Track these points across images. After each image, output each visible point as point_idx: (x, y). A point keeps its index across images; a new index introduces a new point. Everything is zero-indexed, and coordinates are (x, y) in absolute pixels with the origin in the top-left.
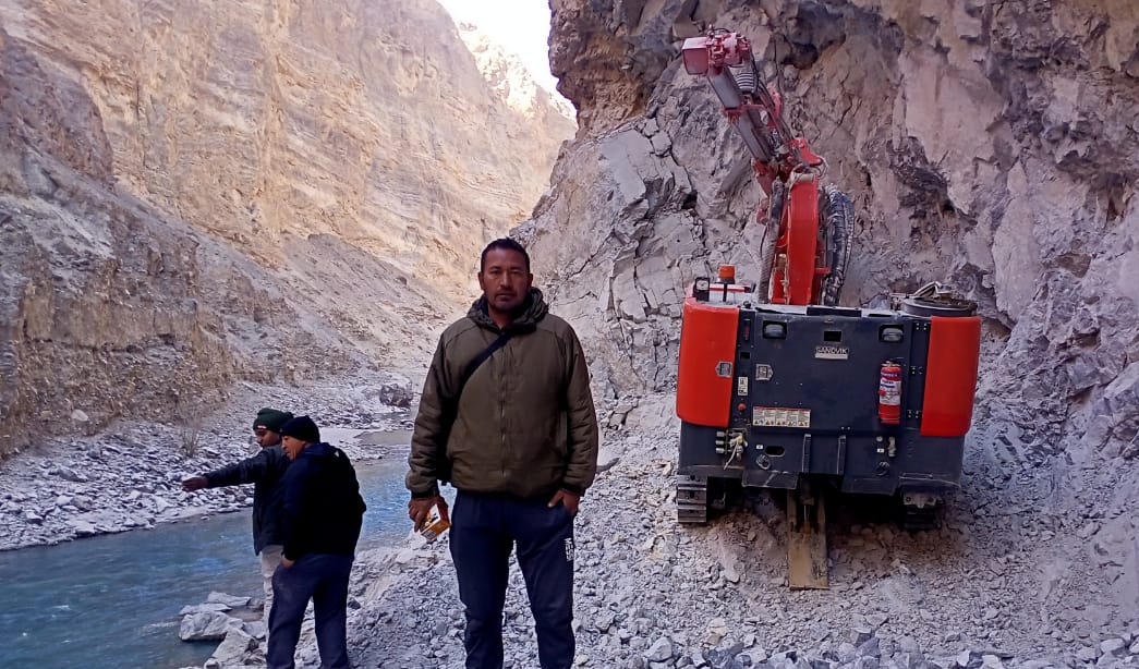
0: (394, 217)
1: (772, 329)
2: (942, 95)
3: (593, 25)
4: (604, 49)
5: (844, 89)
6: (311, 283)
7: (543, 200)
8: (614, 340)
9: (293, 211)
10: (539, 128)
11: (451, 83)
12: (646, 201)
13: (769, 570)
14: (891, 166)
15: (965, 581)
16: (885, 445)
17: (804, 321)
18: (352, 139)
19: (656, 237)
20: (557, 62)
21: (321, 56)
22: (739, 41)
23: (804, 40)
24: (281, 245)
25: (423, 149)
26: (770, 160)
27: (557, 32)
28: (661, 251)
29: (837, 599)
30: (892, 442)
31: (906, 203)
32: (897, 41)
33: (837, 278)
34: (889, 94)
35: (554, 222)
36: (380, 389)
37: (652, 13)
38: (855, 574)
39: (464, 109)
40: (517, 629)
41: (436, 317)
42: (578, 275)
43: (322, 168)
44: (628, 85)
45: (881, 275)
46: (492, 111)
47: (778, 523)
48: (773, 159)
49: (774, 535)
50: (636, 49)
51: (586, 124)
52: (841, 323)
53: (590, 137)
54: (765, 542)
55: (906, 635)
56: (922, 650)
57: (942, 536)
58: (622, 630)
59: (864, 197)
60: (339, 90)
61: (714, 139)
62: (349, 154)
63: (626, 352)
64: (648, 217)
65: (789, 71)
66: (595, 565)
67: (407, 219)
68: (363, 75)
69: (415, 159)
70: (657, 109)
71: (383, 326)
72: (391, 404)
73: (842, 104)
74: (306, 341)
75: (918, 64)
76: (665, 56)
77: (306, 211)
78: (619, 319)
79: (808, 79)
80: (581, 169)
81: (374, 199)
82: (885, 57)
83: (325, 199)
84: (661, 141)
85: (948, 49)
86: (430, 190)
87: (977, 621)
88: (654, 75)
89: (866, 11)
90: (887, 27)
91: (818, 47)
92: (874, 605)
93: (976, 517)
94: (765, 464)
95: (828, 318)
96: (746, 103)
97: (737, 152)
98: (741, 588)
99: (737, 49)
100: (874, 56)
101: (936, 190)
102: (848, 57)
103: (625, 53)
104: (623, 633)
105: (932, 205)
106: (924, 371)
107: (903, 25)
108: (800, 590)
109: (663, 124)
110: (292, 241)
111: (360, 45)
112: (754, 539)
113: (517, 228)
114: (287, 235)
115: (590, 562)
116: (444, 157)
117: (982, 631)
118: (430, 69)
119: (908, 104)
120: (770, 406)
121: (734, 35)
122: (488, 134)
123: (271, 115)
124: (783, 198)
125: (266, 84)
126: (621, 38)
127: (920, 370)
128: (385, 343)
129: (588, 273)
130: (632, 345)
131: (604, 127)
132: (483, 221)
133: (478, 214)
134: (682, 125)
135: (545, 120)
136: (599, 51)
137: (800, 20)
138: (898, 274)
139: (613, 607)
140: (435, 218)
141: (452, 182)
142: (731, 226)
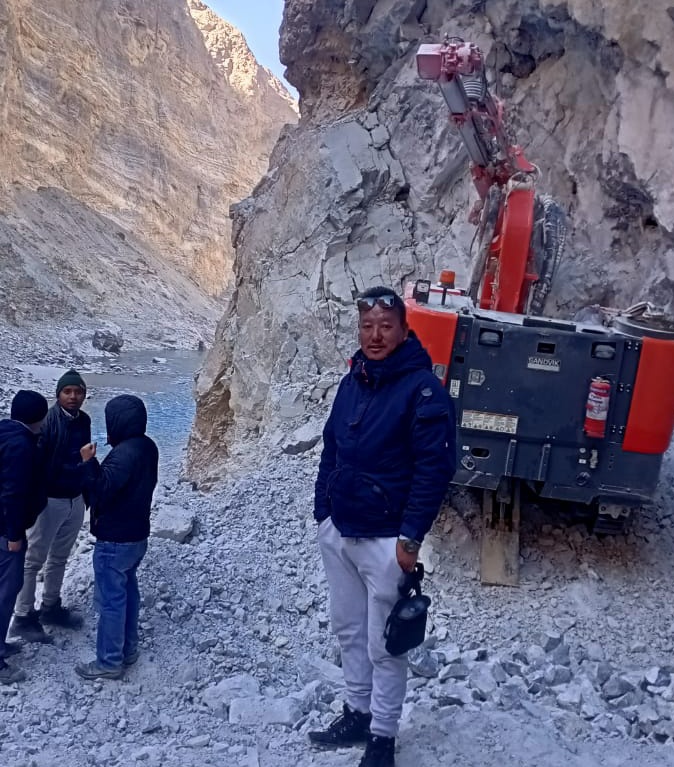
0: (117, 177)
1: (488, 337)
2: (656, 116)
3: (324, 19)
4: (332, 42)
5: (558, 101)
6: (37, 231)
7: (264, 180)
8: (321, 319)
9: (24, 164)
10: (257, 106)
11: (178, 57)
12: (361, 190)
13: (463, 563)
14: (599, 178)
15: (650, 590)
16: (588, 456)
17: (519, 332)
18: (83, 101)
19: (368, 226)
20: (286, 51)
21: (61, 22)
22: (473, 51)
23: (523, 51)
24: (12, 194)
25: (149, 116)
26: (487, 165)
27: (289, 23)
28: (372, 239)
29: (526, 598)
30: (595, 454)
31: (610, 214)
32: (616, 61)
33: (545, 285)
34: (602, 109)
35: (273, 202)
36: (93, 334)
37: (381, 13)
38: (544, 574)
39: (190, 82)
40: (220, 605)
41: (149, 272)
42: (291, 255)
43: (53, 126)
44: (353, 79)
45: (579, 281)
46: (215, 86)
47: (473, 517)
48: (491, 164)
49: (469, 528)
50: (364, 46)
51: (310, 112)
52: (555, 336)
53: (312, 124)
54: (461, 535)
55: (593, 641)
56: (608, 657)
57: (629, 541)
58: (321, 613)
59: (569, 203)
60: (76, 56)
61: (431, 137)
62: (80, 115)
63: (331, 331)
64: (361, 206)
65: (507, 78)
66: (297, 544)
67: (130, 180)
68: (99, 43)
69: (140, 125)
70: (379, 104)
71: (100, 276)
72: (103, 349)
73: (555, 115)
74: (29, 285)
75: (635, 84)
76: (390, 54)
77: (37, 165)
78: (327, 299)
79: (525, 88)
80: (303, 155)
81: (100, 159)
82: (603, 75)
83: (55, 155)
84: (380, 135)
85: (667, 74)
86: (153, 155)
87: (662, 634)
88: (378, 71)
89: (588, 29)
90: (608, 46)
91: (537, 58)
92: (563, 608)
93: (662, 527)
94: (469, 464)
95: (544, 331)
96: (471, 110)
97: (451, 152)
98: (435, 579)
99: (470, 58)
100: (590, 72)
101: (639, 205)
102: (564, 70)
103: (352, 49)
104: (321, 617)
105: (635, 218)
106: (631, 389)
107: (625, 47)
108: (491, 585)
109: (383, 119)
110: (23, 192)
111: (98, 16)
112: (450, 531)
113: (237, 205)
114: (17, 185)
115: (292, 541)
116: (168, 125)
117: (666, 644)
118: (160, 42)
119: (622, 121)
120: (479, 409)
121: (467, 44)
122: (209, 107)
123: (11, 73)
124: (500, 203)
125: (8, 43)
126: (350, 33)
127: (629, 388)
128: (101, 292)
129: (301, 254)
130: (338, 325)
131: (326, 116)
132: (199, 187)
133: (195, 180)
134: (402, 121)
135: (263, 97)
136: (328, 44)
137: (522, 31)
138: (595, 281)
139: (312, 589)
140: (155, 181)
141: (173, 148)
142: (439, 221)
